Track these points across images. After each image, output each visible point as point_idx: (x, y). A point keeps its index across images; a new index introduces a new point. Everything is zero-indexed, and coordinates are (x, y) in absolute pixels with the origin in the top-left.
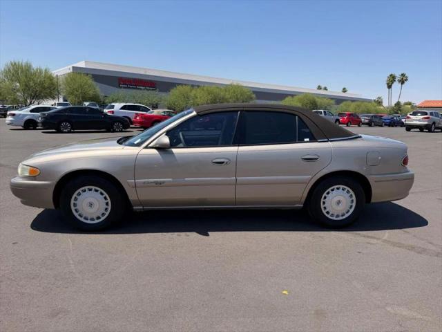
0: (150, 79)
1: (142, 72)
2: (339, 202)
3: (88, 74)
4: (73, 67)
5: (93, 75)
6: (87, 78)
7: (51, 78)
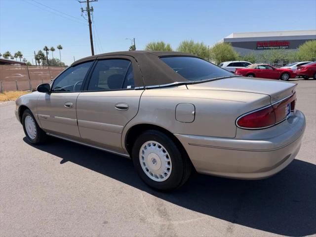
0: (283, 39)
1: (278, 35)
2: (154, 161)
3: (228, 43)
4: (225, 39)
5: (232, 43)
6: (227, 46)
7: (204, 49)
